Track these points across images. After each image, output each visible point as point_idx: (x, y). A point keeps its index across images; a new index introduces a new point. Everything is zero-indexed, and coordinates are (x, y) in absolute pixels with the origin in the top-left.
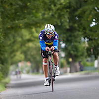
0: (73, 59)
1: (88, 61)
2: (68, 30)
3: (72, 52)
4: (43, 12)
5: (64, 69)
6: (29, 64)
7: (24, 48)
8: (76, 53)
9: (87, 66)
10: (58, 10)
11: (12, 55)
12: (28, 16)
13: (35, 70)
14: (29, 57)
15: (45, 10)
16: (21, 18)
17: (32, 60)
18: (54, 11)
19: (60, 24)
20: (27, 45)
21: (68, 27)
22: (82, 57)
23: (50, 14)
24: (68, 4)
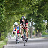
0: (39, 31)
1: (46, 32)
3: (38, 27)
4: (25, 7)
8: (40, 28)
9: (45, 34)
10: (32, 6)
11: (9, 28)
12: (18, 9)
15: (26, 6)
16: (14, 10)
18: (31, 7)
19: (33, 13)
22: (43, 30)
23: (29, 8)
24: (38, 4)
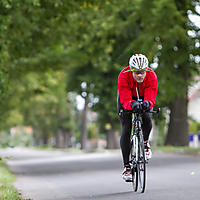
0: (112, 126)
2: (106, 75)
4: (67, 43)
5: (93, 141)
6: (29, 130)
7: (26, 104)
13: (41, 142)
14: (32, 118)
17: (36, 124)
20: (32, 99)
21: (105, 69)
